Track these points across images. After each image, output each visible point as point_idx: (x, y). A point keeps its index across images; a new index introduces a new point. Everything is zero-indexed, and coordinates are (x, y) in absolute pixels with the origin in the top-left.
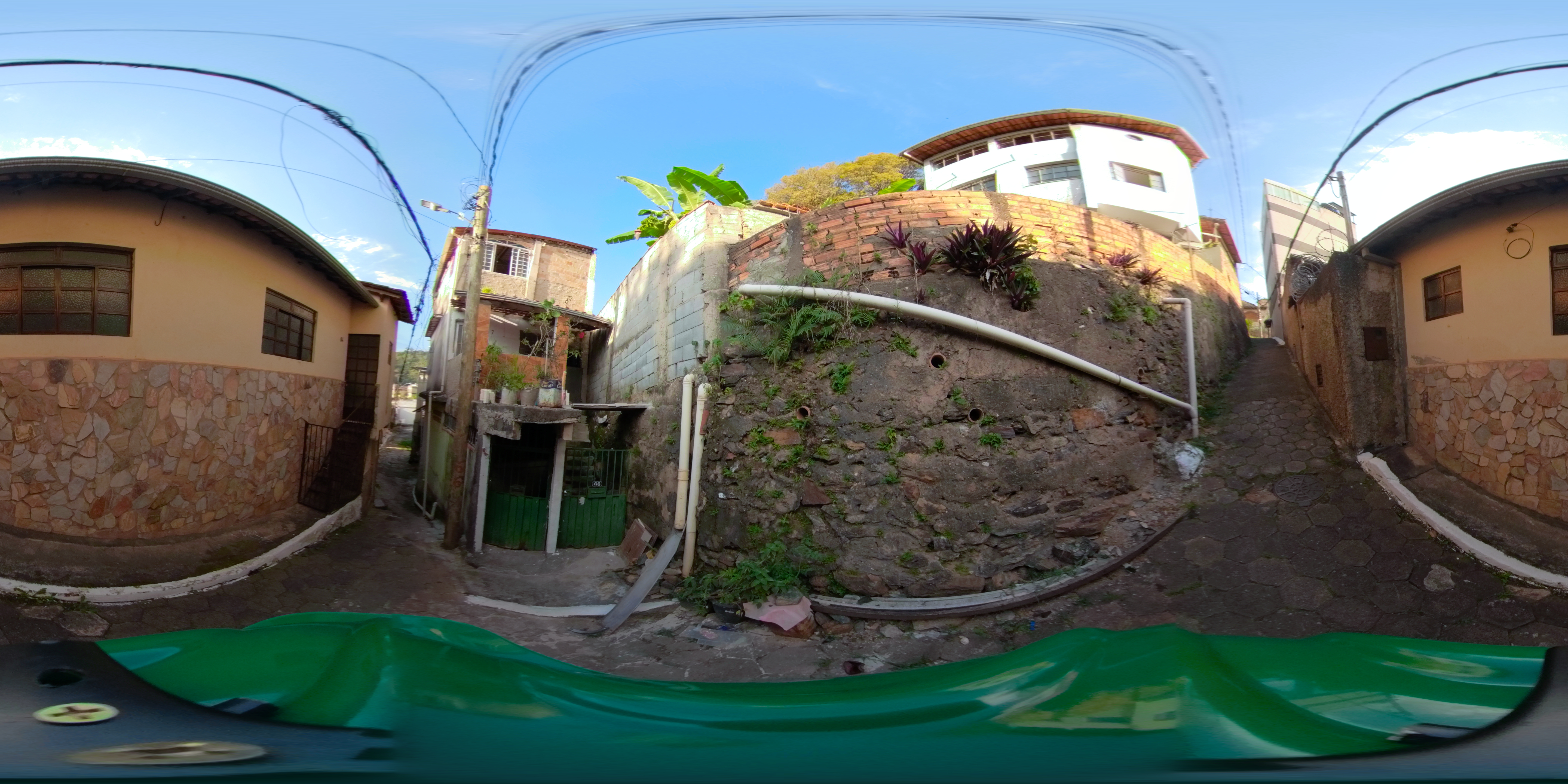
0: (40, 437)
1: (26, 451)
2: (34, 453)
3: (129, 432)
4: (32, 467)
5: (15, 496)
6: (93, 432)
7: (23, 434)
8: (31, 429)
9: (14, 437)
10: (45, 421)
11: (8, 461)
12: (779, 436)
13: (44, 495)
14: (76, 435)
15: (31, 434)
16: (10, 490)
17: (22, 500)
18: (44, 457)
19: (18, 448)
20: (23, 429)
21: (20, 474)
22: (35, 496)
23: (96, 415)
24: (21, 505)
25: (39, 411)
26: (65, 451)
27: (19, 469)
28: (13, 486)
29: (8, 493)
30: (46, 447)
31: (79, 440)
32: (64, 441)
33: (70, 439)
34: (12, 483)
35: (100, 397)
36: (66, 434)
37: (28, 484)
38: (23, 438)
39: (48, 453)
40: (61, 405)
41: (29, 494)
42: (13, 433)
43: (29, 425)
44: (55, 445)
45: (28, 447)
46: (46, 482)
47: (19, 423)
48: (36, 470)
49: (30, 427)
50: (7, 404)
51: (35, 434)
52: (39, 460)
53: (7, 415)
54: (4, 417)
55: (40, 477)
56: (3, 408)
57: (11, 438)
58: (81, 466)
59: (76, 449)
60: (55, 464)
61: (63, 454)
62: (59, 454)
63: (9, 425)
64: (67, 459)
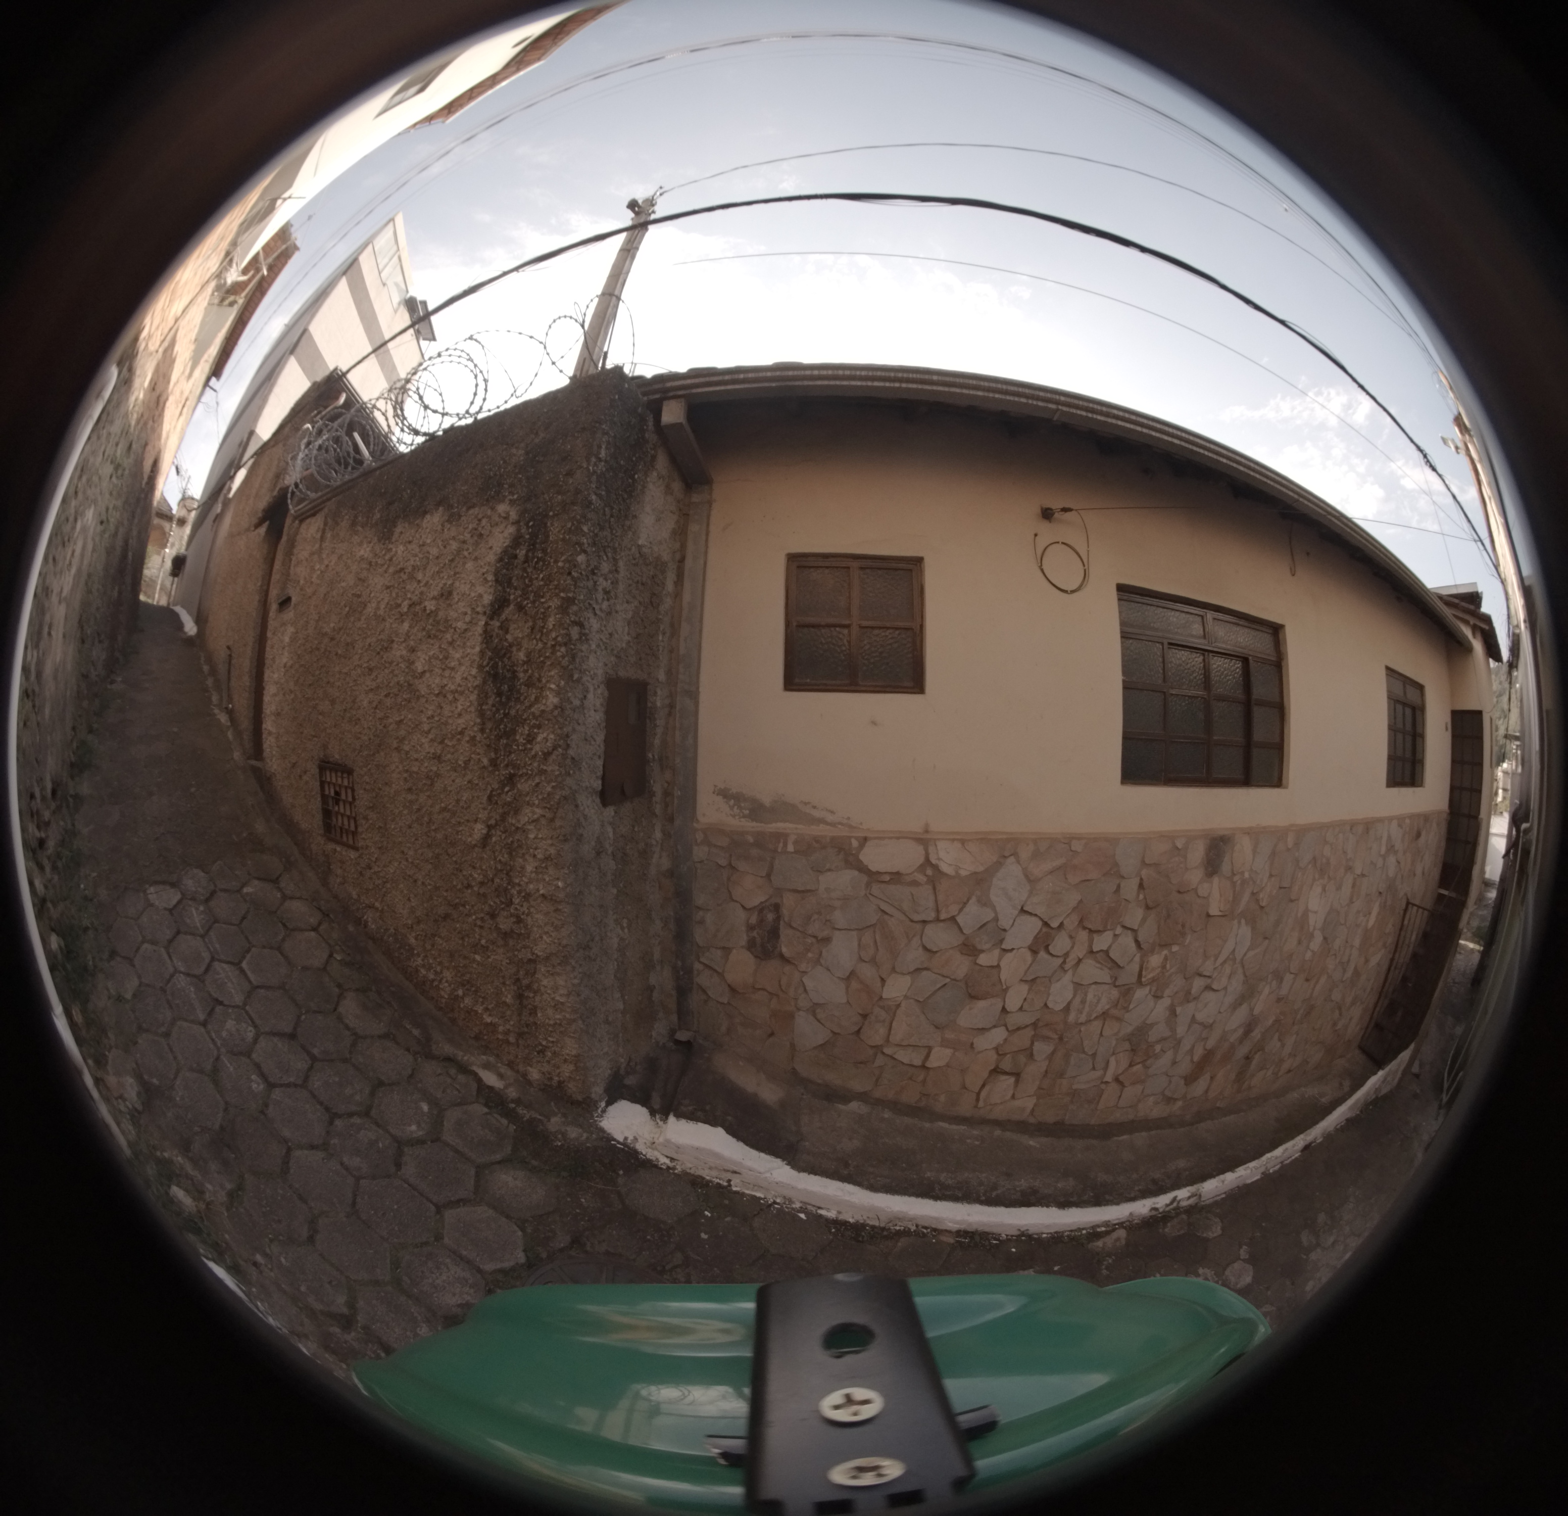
0: (1173, 970)
1: (1150, 997)
2: (1157, 997)
3: (1267, 942)
4: (1148, 1022)
6: (1234, 949)
7: (1153, 970)
8: (1166, 959)
9: (1140, 975)
10: (1187, 942)
11: (1119, 1020)
13: (1148, 1062)
14: (1217, 957)
15: (1163, 967)
16: (1107, 1066)
17: (1117, 1080)
18: (1168, 1002)
19: (1140, 994)
20: (1156, 960)
21: (1129, 1037)
22: (1135, 1068)
23: (1243, 921)
24: (1112, 1087)
25: (1183, 925)
26: (1196, 986)
27: (1130, 1029)
28: (1113, 1061)
29: (1101, 1073)
30: (1178, 983)
31: (1216, 965)
32: (1201, 969)
33: (1208, 967)
34: (1113, 1054)
35: (1252, 893)
36: (1205, 957)
37: (1134, 1051)
38: (1151, 975)
39: (1177, 993)
40: (1211, 912)
42: (1141, 971)
43: (1165, 952)
44: (1187, 979)
45: (1154, 989)
46: (1158, 1042)
47: (1152, 951)
48: (1152, 1025)
49: (1166, 956)
50: (1144, 920)
51: (1168, 966)
52: (1160, 1009)
53: (1140, 939)
54: (1133, 945)
55: (1153, 1036)
56: (1136, 928)
57: (1134, 979)
58: (1206, 1005)
59: (1209, 981)
60: (1178, 1010)
61: (1193, 991)
62: (1188, 993)
63: (1137, 957)
64: (1194, 999)
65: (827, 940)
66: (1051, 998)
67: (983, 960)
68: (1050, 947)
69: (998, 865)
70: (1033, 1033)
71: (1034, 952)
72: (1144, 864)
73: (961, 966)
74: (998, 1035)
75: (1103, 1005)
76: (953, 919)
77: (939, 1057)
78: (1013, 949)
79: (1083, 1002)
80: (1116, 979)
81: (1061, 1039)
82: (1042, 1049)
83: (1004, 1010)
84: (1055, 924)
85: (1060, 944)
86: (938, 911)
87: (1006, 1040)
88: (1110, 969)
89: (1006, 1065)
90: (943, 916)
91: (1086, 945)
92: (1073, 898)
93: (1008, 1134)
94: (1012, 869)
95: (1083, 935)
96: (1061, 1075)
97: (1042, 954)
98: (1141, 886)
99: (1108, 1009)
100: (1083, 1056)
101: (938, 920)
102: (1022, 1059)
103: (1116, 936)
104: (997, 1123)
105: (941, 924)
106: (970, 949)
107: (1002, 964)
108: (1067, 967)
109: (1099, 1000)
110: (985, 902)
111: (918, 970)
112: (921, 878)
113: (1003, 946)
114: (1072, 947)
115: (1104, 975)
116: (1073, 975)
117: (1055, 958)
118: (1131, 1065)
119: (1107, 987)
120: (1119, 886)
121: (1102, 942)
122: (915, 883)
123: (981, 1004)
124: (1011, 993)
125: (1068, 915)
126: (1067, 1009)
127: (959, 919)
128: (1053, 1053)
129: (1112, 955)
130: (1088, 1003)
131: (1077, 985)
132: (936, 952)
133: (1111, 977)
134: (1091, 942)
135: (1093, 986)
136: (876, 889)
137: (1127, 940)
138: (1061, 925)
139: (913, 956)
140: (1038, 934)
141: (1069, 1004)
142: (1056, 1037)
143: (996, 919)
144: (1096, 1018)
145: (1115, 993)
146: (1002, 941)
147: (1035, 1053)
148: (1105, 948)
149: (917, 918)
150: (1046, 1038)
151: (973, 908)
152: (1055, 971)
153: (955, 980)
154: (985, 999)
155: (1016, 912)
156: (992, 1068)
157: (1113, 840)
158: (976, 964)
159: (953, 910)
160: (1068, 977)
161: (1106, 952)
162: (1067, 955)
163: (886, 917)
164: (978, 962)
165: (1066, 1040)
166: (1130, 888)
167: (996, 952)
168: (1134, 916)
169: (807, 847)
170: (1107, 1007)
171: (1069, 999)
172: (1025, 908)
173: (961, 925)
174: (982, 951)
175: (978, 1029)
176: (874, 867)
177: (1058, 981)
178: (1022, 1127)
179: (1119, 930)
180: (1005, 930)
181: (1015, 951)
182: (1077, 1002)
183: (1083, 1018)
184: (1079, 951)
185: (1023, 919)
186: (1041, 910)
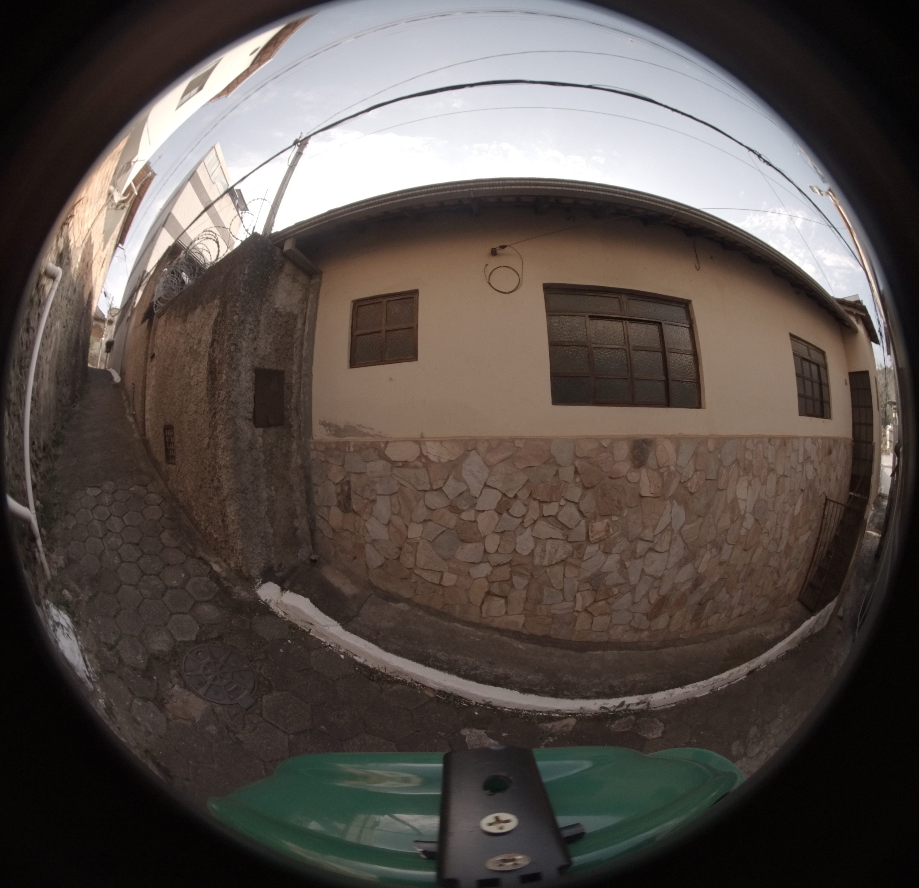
0: (616, 534)
1: (599, 552)
2: (607, 553)
3: (701, 520)
4: (603, 570)
5: (579, 607)
6: (670, 524)
7: (598, 533)
8: (608, 525)
9: (588, 536)
10: (625, 515)
11: (577, 566)
13: (610, 600)
14: (654, 528)
15: (607, 531)
16: (575, 600)
17: (586, 610)
18: (617, 557)
19: (590, 549)
20: (599, 526)
21: (589, 580)
22: (600, 603)
23: (675, 502)
24: (584, 615)
25: (619, 502)
26: (641, 548)
27: (588, 574)
28: (578, 595)
29: (571, 604)
30: (623, 544)
31: (655, 534)
32: (642, 535)
33: (648, 534)
34: (578, 591)
35: (680, 482)
36: (645, 527)
37: (595, 590)
38: (597, 536)
39: (623, 551)
40: (643, 494)
42: (587, 533)
43: (606, 521)
44: (631, 542)
45: (602, 547)
46: (616, 586)
47: (595, 519)
48: (607, 573)
49: (607, 523)
50: (582, 497)
51: (611, 531)
52: (612, 562)
53: (582, 510)
54: (577, 513)
55: (610, 580)
56: (577, 501)
57: (584, 538)
58: (653, 562)
59: (651, 545)
60: (628, 564)
61: (638, 551)
62: (634, 552)
63: (583, 523)
64: (641, 557)
65: (374, 501)
66: (518, 546)
67: (465, 516)
68: (510, 511)
69: (465, 455)
70: (510, 569)
71: (500, 514)
72: (576, 457)
73: (451, 520)
74: (485, 569)
75: (561, 555)
76: (440, 489)
77: (449, 579)
78: (484, 511)
79: (544, 551)
80: (567, 537)
81: (532, 575)
82: (520, 582)
83: (485, 551)
84: (511, 495)
85: (518, 509)
86: (431, 484)
87: (491, 572)
88: (561, 529)
89: (495, 589)
90: (435, 487)
91: (538, 511)
92: (522, 478)
93: (504, 638)
94: (475, 459)
95: (535, 504)
96: (539, 602)
97: (505, 515)
98: (576, 472)
99: (566, 558)
100: (553, 590)
101: (432, 490)
102: (507, 587)
103: (561, 506)
104: (497, 630)
105: (435, 493)
106: (454, 509)
107: (477, 520)
108: (526, 525)
109: (556, 551)
110: (459, 479)
111: (425, 521)
112: (420, 464)
113: (477, 508)
114: (527, 512)
115: (558, 534)
116: (532, 531)
117: (515, 519)
118: (595, 601)
119: (561, 542)
120: (557, 472)
121: (551, 509)
122: (416, 467)
123: (469, 546)
124: (487, 540)
125: (520, 490)
126: (532, 554)
127: (444, 489)
128: (528, 584)
129: (560, 519)
130: (547, 553)
131: (537, 539)
132: (434, 510)
133: (563, 535)
134: (541, 509)
135: (550, 541)
136: (396, 471)
137: (572, 509)
138: (516, 496)
139: (421, 513)
140: (500, 501)
141: (533, 551)
142: (528, 574)
143: (468, 490)
144: (557, 563)
145: (569, 547)
146: (476, 504)
147: (514, 584)
148: (554, 514)
149: (420, 488)
150: (521, 574)
151: (451, 482)
152: (517, 528)
153: (448, 528)
154: (471, 542)
155: (482, 486)
156: (486, 590)
157: (548, 441)
158: (461, 519)
159: (440, 483)
160: (528, 531)
161: (556, 517)
162: (524, 516)
163: (403, 487)
164: (461, 517)
165: (536, 576)
166: (567, 473)
167: (472, 512)
168: (575, 493)
169: (360, 449)
170: (564, 556)
171: (532, 548)
172: (488, 484)
173: (447, 493)
174: (463, 511)
175: (470, 563)
176: (393, 458)
177: (521, 534)
178: (517, 635)
179: (563, 502)
180: (475, 497)
181: (486, 512)
182: (538, 550)
183: (546, 563)
184: (533, 515)
185: (487, 491)
186: (499, 485)
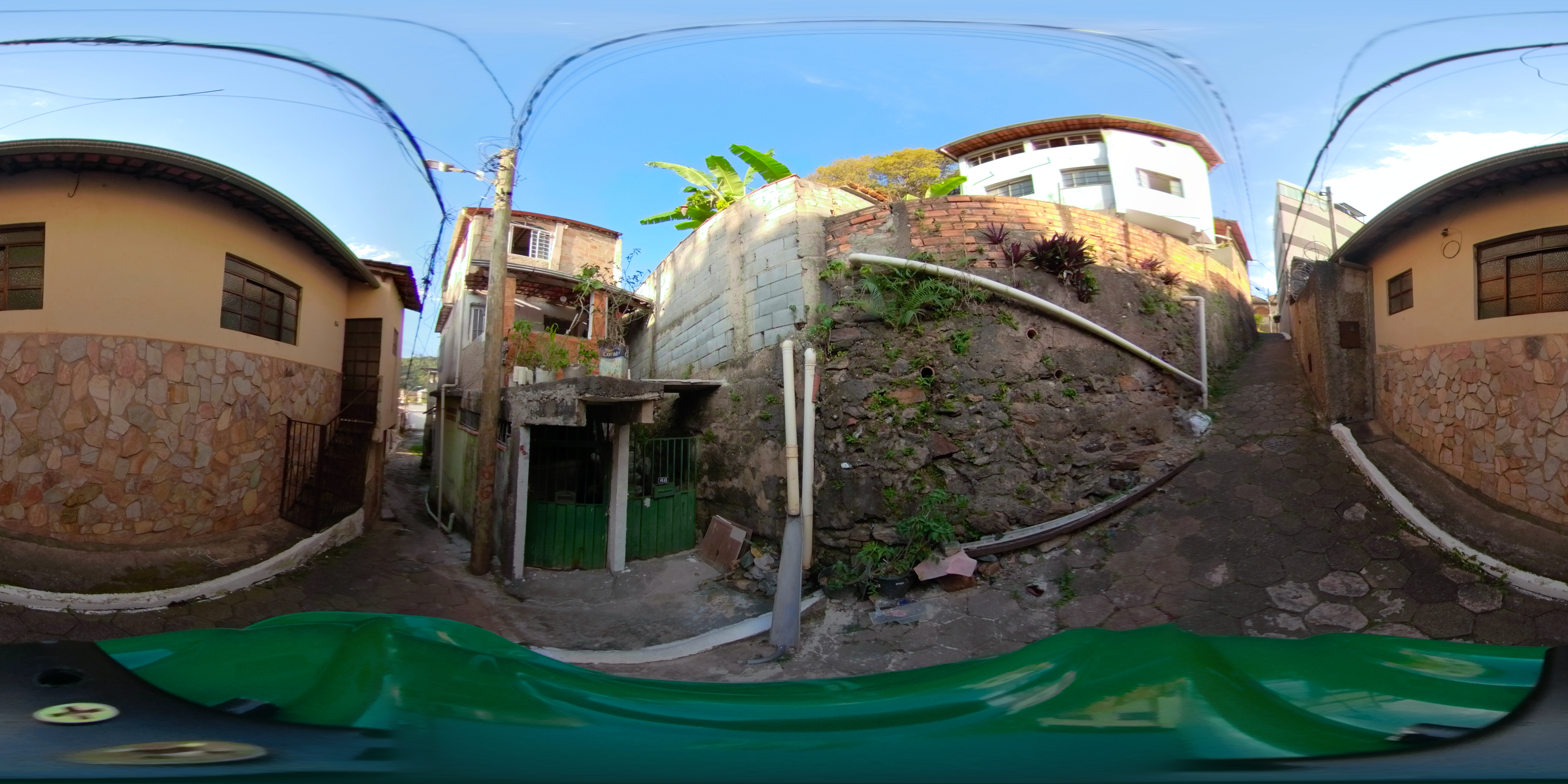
0: (1518, 412)
1: (1507, 425)
2: (1514, 427)
4: (1512, 441)
5: (1498, 470)
7: (1504, 409)
8: (1511, 404)
9: (1497, 411)
10: (1523, 396)
11: (1492, 434)
12: (903, 396)
13: (1523, 471)
14: (1551, 411)
15: (1511, 408)
16: (1494, 463)
17: (1503, 474)
18: (1522, 432)
19: (1500, 422)
20: (1505, 403)
21: (1502, 448)
22: (1514, 472)
24: (1500, 478)
26: (1541, 428)
27: (1501, 443)
28: (1498, 459)
29: (1493, 466)
30: (1523, 422)
32: (1540, 416)
33: (1545, 416)
34: (1495, 455)
36: (1542, 410)
37: (1508, 458)
38: (1504, 412)
39: (1526, 428)
40: (1537, 381)
41: (1509, 469)
42: (1496, 407)
43: (1509, 400)
44: (1531, 420)
45: (1509, 421)
46: (1522, 457)
47: (1500, 397)
48: (1516, 445)
50: (1492, 380)
51: (1514, 409)
52: (1517, 436)
53: (1490, 389)
54: (1488, 392)
55: (1517, 451)
56: (1487, 383)
57: (1494, 412)
58: (1556, 444)
59: (1550, 427)
60: (1531, 440)
61: (1538, 430)
62: (1535, 430)
63: (1493, 400)
64: (1542, 436)
66: (1457, 413)
68: (1451, 388)
70: (1453, 429)
71: (1448, 391)
72: (1487, 352)
73: (1426, 394)
74: (1442, 427)
75: (1480, 423)
78: (1440, 388)
79: (1470, 418)
80: (1483, 409)
81: (1465, 436)
83: (1441, 415)
84: (1452, 378)
85: (1455, 387)
87: (1445, 430)
88: (1479, 403)
89: (1447, 443)
91: (1465, 389)
92: (1456, 367)
94: (1435, 357)
95: (1464, 384)
96: (1472, 459)
97: (1450, 391)
98: (1487, 363)
99: (1485, 426)
100: (1479, 451)
102: (1453, 442)
103: (1479, 386)
106: (1428, 387)
107: (1437, 394)
108: (1460, 399)
109: (1478, 419)
111: (1416, 395)
113: (1437, 387)
114: (1459, 389)
115: (1477, 406)
116: (1464, 403)
117: (1455, 394)
119: (1481, 413)
120: (1476, 363)
121: (1473, 388)
123: (1434, 411)
124: (1442, 407)
125: (1455, 374)
126: (1463, 419)
128: (1464, 443)
129: (1477, 395)
130: (1473, 420)
131: (1466, 409)
132: (1419, 388)
133: (1481, 408)
134: (1468, 388)
135: (1473, 411)
137: (1486, 389)
138: (1454, 379)
140: (1448, 382)
141: (1464, 417)
142: (1463, 434)
143: (1433, 376)
144: (1478, 429)
145: (1486, 418)
146: (1436, 384)
147: (1456, 440)
148: (1474, 391)
150: (1459, 434)
153: (1425, 399)
154: (1435, 408)
155: (1438, 372)
157: (1469, 343)
159: (1421, 372)
160: (1461, 403)
162: (1458, 392)
164: (1431, 392)
165: (1468, 437)
166: (1482, 364)
167: (1435, 389)
168: (1487, 378)
170: (1483, 424)
171: (1464, 415)
172: (1441, 371)
174: (1431, 388)
175: (1436, 422)
177: (1458, 405)
179: (1478, 383)
180: (1436, 380)
182: (1467, 417)
183: (1471, 427)
184: (1463, 392)
185: (1441, 376)
186: (1445, 372)
